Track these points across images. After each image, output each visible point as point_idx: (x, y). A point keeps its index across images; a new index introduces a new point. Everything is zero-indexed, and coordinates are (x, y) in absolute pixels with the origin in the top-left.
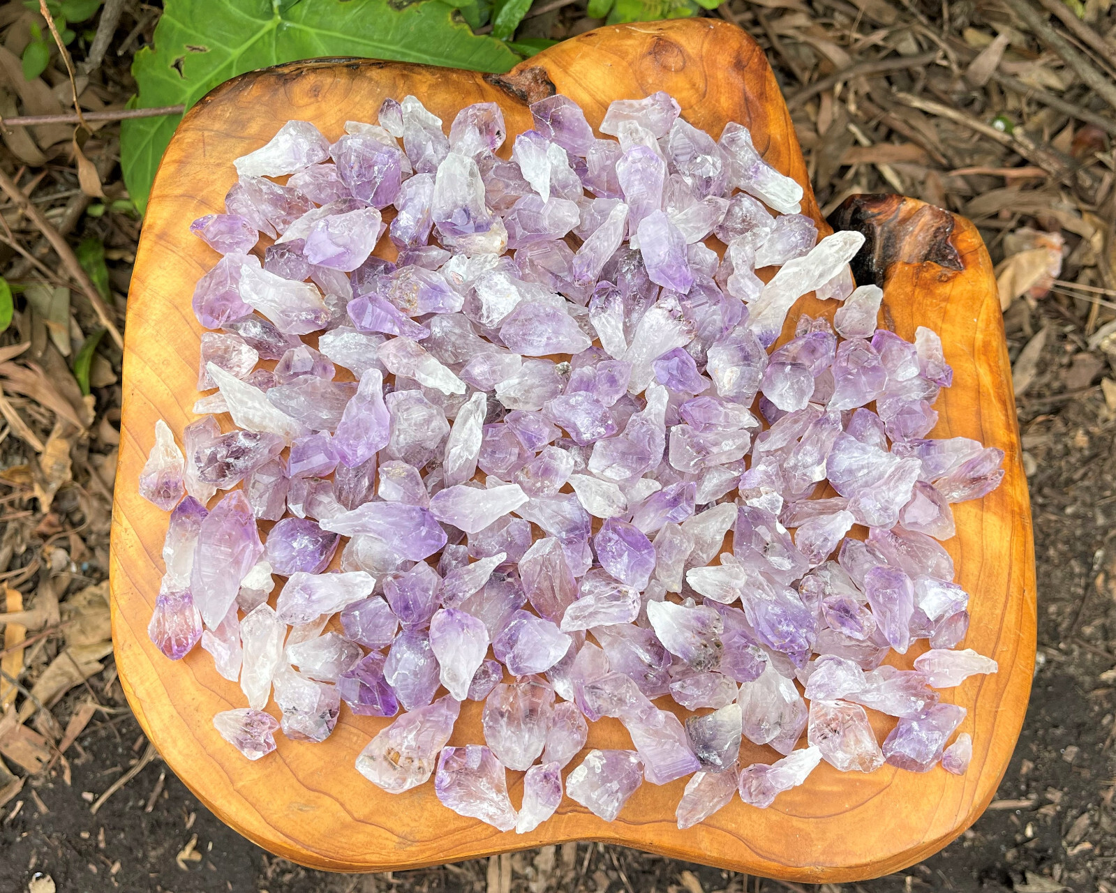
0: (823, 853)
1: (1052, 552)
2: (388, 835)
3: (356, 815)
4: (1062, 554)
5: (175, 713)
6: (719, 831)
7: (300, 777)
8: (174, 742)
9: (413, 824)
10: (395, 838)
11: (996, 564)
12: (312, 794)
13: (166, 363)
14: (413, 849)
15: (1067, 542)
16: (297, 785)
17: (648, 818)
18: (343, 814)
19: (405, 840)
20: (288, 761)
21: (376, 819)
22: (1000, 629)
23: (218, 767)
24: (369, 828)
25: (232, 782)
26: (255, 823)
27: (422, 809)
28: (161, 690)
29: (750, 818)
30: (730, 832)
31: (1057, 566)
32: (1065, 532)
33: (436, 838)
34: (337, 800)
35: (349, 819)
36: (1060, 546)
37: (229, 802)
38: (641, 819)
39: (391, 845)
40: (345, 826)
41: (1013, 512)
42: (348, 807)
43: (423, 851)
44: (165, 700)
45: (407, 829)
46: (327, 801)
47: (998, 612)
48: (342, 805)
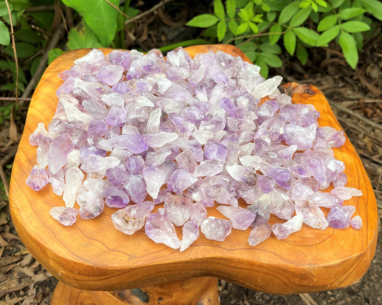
0: (312, 260)
1: (372, 278)
2: (124, 255)
3: (109, 248)
4: (376, 278)
5: (33, 212)
6: (267, 252)
7: (86, 234)
8: (31, 223)
9: (135, 251)
10: (127, 256)
11: (352, 166)
12: (90, 240)
13: (44, 110)
14: (135, 260)
15: (377, 274)
16: (84, 237)
17: (236, 248)
18: (104, 247)
19: (131, 257)
20: (80, 228)
21: (118, 249)
22: (359, 185)
23: (50, 231)
24: (115, 253)
25: (55, 237)
26: (64, 252)
27: (139, 245)
28: (28, 204)
29: (279, 247)
30: (272, 252)
31: (376, 283)
32: (375, 270)
33: (145, 256)
34: (101, 242)
35: (106, 249)
36: (375, 275)
37: (53, 244)
38: (233, 248)
39: (125, 259)
40: (104, 252)
41: (352, 152)
42: (106, 245)
43: (139, 261)
44: (29, 208)
45: (132, 253)
46: (97, 243)
47: (357, 179)
48: (103, 244)
